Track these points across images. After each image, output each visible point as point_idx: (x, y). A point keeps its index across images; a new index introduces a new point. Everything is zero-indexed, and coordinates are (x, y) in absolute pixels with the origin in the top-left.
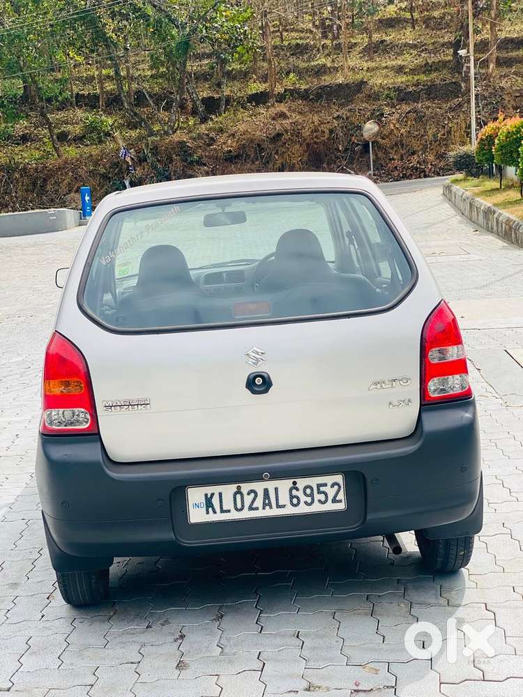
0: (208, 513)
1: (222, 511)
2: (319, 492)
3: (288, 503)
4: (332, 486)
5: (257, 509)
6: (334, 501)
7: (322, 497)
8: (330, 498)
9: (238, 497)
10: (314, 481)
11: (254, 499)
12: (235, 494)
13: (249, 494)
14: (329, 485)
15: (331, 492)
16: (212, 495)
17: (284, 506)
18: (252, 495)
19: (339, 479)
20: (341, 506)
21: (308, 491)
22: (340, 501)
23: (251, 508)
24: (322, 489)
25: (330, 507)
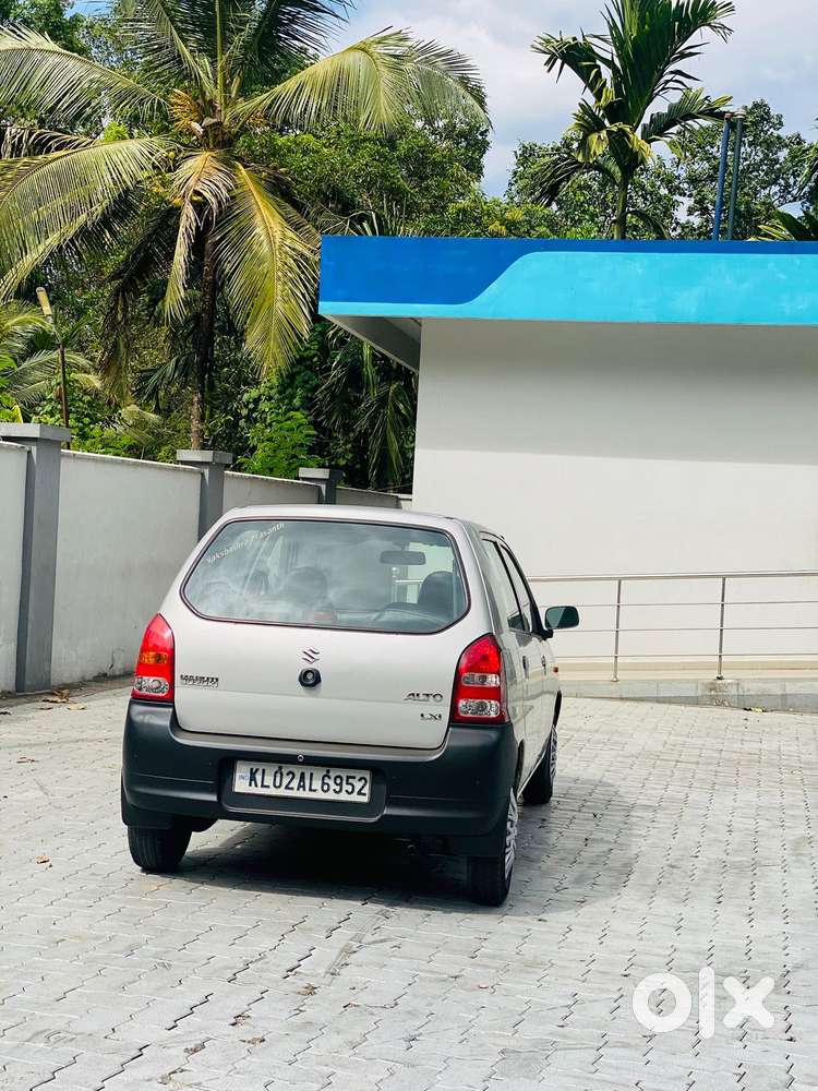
0: (250, 785)
1: (263, 786)
2: (347, 784)
3: (319, 788)
4: (360, 780)
5: (292, 789)
6: (359, 793)
7: (350, 788)
8: (356, 790)
9: (278, 775)
10: (344, 773)
11: (292, 779)
12: (276, 773)
13: (288, 774)
14: (358, 778)
15: (358, 785)
16: (257, 770)
17: (315, 791)
18: (291, 776)
19: (367, 774)
20: (365, 799)
21: (338, 781)
22: (364, 794)
23: (287, 787)
24: (351, 781)
25: (355, 798)
